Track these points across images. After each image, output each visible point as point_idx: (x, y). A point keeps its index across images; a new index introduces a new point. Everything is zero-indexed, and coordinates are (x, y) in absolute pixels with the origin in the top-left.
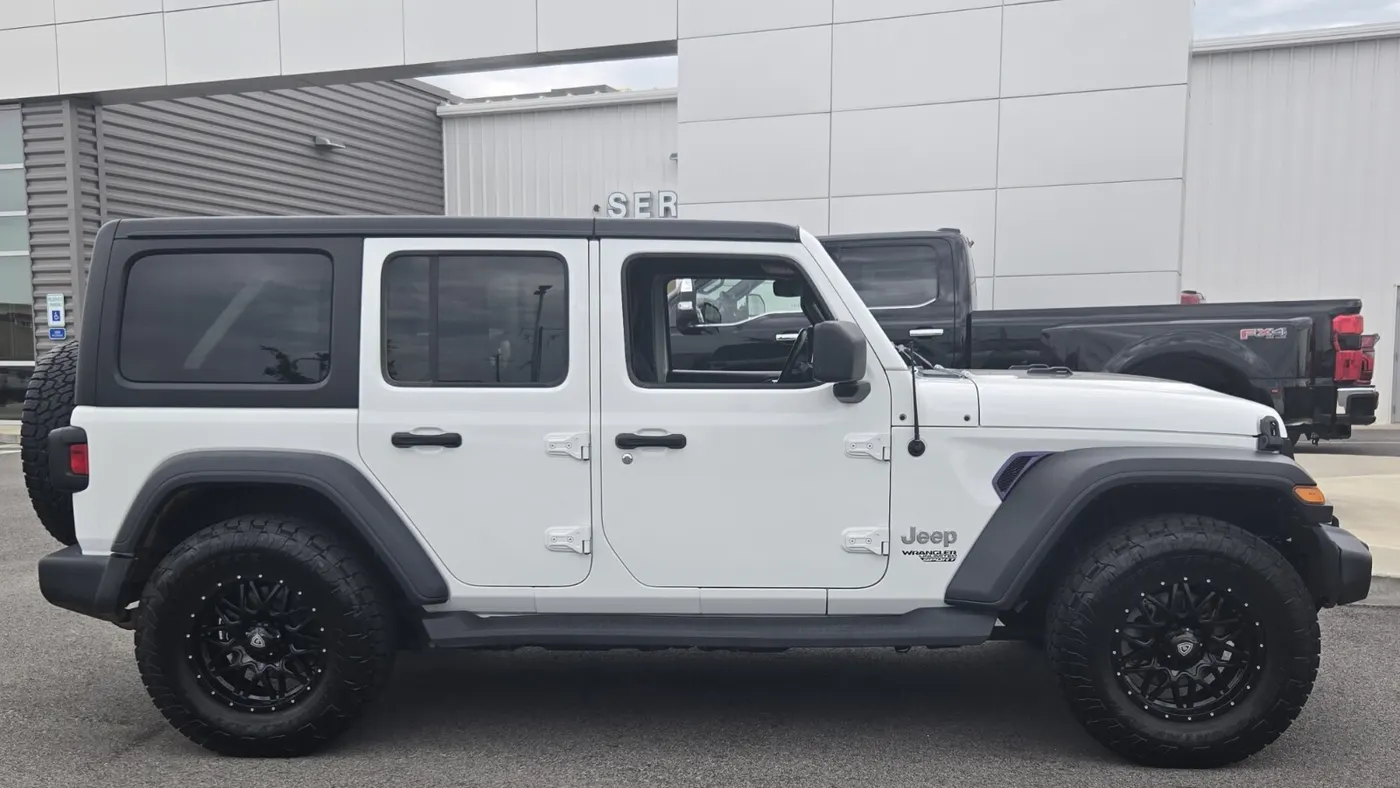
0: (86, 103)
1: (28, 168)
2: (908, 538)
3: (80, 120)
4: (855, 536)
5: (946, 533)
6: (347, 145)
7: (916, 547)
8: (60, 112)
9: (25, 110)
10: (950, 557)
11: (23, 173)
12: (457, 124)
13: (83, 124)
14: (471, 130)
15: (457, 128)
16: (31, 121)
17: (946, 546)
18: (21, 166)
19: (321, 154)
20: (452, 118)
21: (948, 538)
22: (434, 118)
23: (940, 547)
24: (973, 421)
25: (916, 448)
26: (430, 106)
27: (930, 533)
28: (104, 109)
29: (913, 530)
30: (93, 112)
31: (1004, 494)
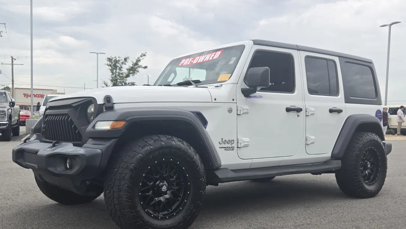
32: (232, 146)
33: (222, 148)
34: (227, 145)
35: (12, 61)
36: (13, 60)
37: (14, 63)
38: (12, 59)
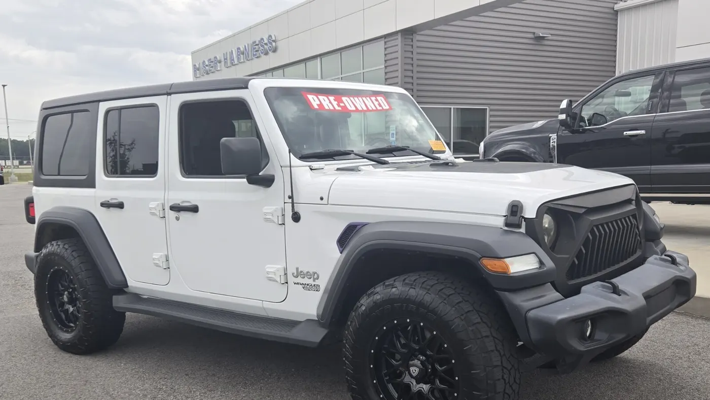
0: (409, 33)
1: (386, 67)
2: (295, 275)
3: (405, 41)
4: (269, 270)
5: (315, 273)
6: (551, 34)
7: (299, 280)
8: (397, 39)
9: (386, 40)
10: (316, 288)
11: (384, 69)
12: (626, 13)
13: (406, 43)
14: (633, 15)
15: (626, 16)
16: (389, 44)
17: (314, 281)
18: (383, 66)
19: (538, 42)
20: (623, 10)
21: (314, 276)
22: (612, 11)
23: (311, 282)
24: (325, 201)
25: (296, 218)
26: (611, 5)
27: (305, 272)
28: (418, 34)
29: (297, 269)
30: (411, 37)
31: (341, 249)
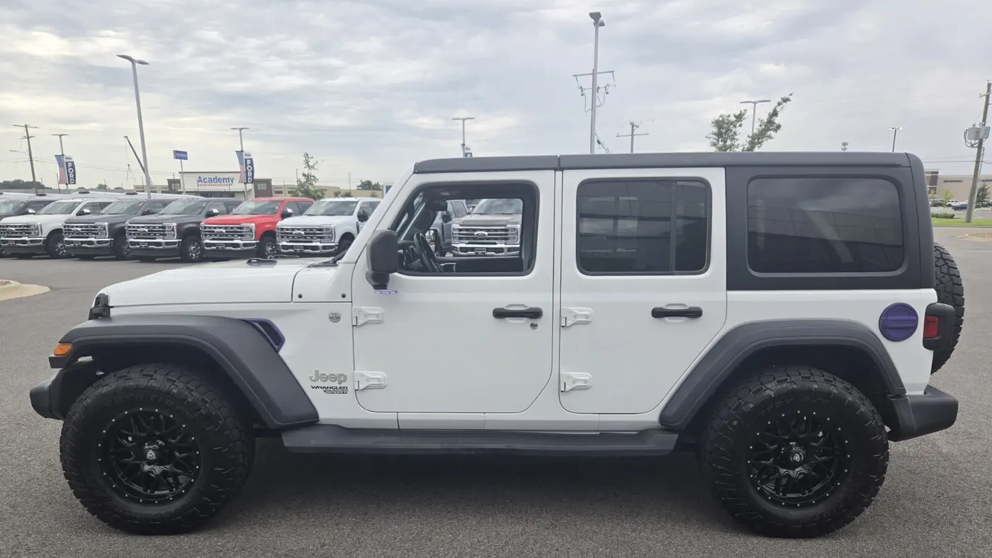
32: (342, 385)
33: (317, 387)
34: (329, 384)
35: (633, 130)
36: (635, 127)
37: (635, 133)
38: (633, 126)
